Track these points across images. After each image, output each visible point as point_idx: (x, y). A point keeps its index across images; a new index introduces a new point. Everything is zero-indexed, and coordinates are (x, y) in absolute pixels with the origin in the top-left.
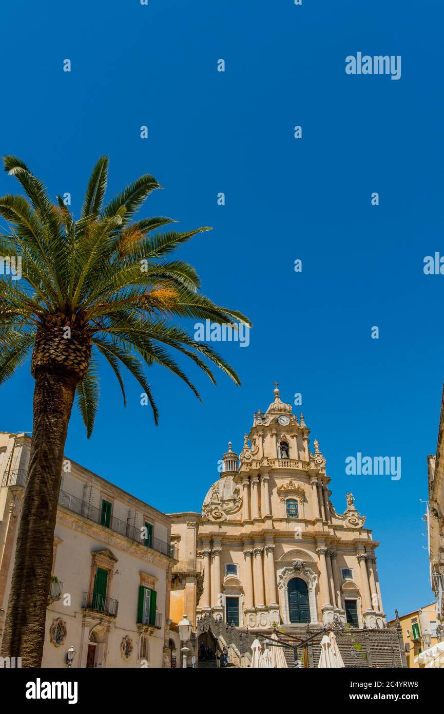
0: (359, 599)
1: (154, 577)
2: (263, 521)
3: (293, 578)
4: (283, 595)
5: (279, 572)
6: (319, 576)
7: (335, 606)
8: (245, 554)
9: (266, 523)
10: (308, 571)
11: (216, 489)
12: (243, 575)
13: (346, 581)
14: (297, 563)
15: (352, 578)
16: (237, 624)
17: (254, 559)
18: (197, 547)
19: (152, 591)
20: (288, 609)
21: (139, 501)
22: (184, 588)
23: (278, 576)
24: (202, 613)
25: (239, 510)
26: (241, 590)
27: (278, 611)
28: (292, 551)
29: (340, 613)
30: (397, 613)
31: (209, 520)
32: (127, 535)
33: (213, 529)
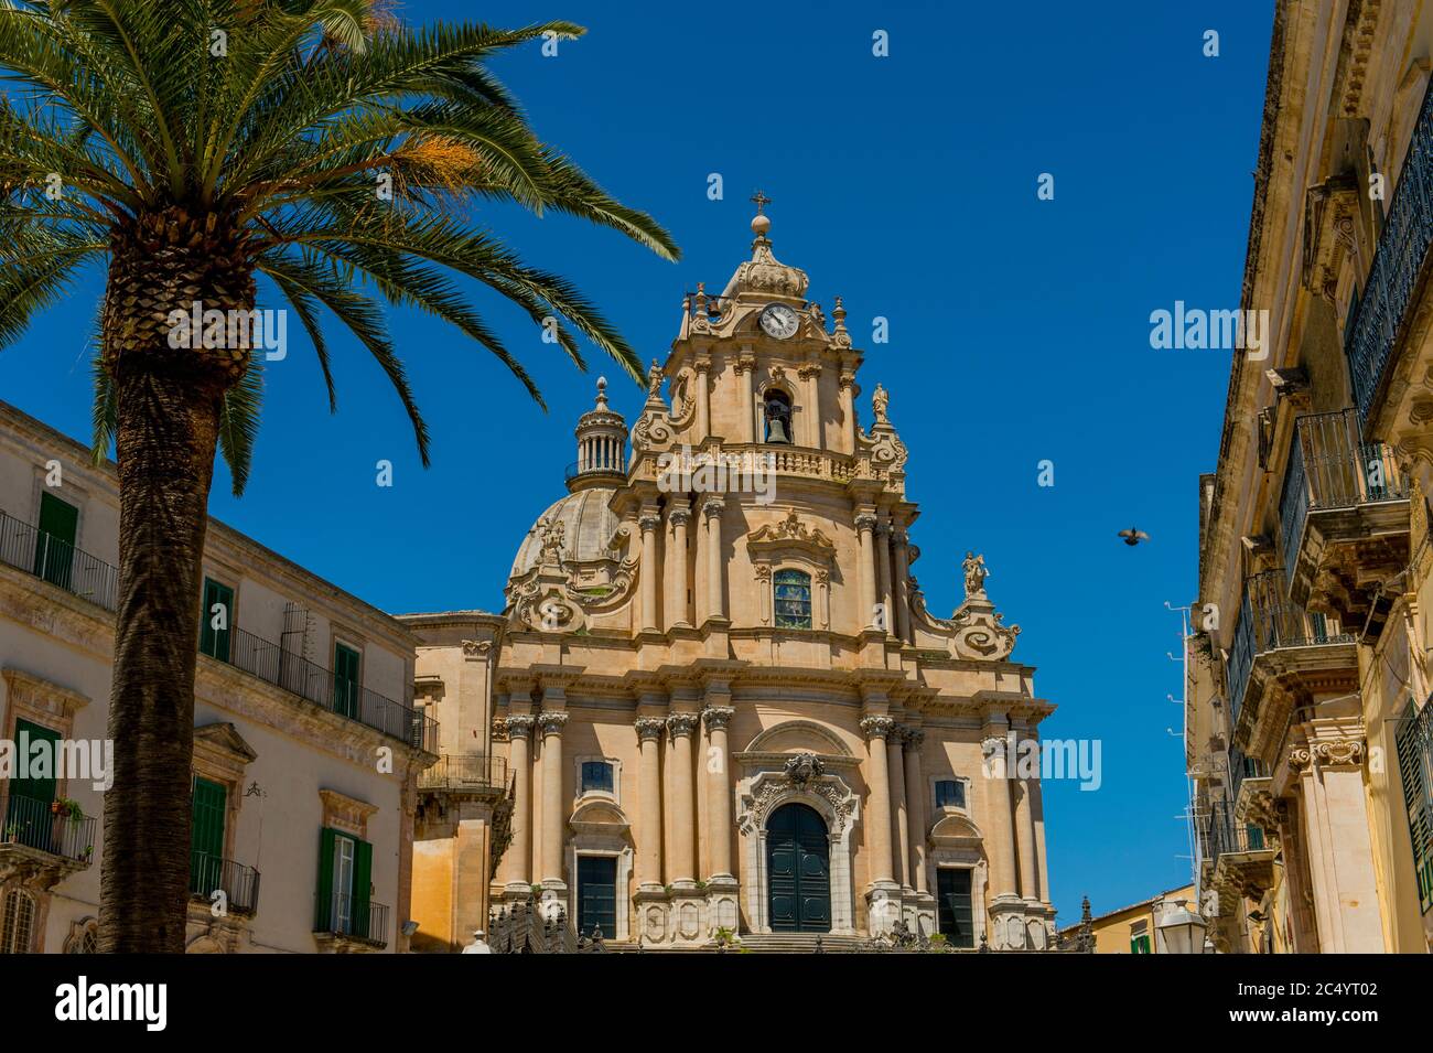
0: (981, 865)
1: (366, 803)
2: (700, 635)
3: (788, 804)
4: (753, 852)
5: (744, 787)
6: (864, 801)
7: (906, 884)
8: (642, 733)
9: (709, 641)
10: (830, 784)
11: (554, 534)
12: (632, 793)
13: (944, 814)
14: (800, 760)
15: (962, 805)
16: (611, 933)
17: (669, 746)
18: (493, 713)
19: (357, 841)
20: (765, 892)
21: (317, 579)
22: (454, 833)
23: (738, 798)
24: (503, 899)
25: (624, 601)
26: (625, 837)
27: (734, 897)
28: (785, 725)
29: (921, 905)
30: (1086, 906)
31: (529, 629)
32: (281, 683)
33: (547, 655)
